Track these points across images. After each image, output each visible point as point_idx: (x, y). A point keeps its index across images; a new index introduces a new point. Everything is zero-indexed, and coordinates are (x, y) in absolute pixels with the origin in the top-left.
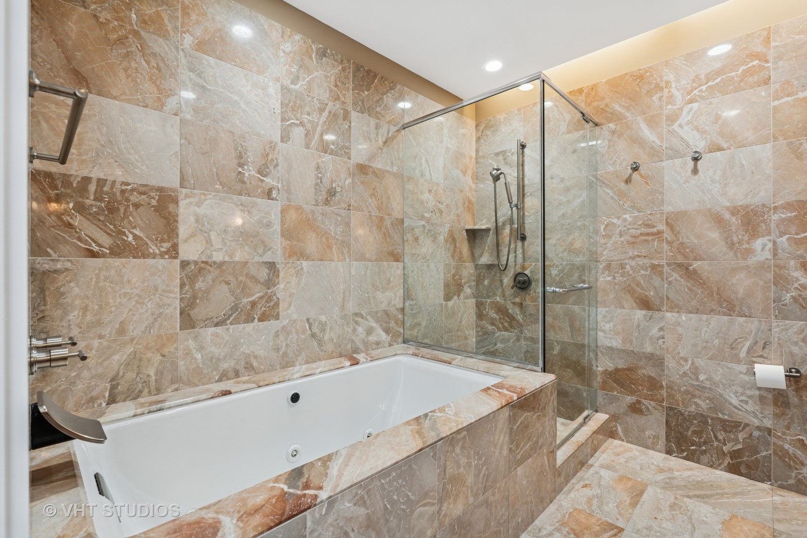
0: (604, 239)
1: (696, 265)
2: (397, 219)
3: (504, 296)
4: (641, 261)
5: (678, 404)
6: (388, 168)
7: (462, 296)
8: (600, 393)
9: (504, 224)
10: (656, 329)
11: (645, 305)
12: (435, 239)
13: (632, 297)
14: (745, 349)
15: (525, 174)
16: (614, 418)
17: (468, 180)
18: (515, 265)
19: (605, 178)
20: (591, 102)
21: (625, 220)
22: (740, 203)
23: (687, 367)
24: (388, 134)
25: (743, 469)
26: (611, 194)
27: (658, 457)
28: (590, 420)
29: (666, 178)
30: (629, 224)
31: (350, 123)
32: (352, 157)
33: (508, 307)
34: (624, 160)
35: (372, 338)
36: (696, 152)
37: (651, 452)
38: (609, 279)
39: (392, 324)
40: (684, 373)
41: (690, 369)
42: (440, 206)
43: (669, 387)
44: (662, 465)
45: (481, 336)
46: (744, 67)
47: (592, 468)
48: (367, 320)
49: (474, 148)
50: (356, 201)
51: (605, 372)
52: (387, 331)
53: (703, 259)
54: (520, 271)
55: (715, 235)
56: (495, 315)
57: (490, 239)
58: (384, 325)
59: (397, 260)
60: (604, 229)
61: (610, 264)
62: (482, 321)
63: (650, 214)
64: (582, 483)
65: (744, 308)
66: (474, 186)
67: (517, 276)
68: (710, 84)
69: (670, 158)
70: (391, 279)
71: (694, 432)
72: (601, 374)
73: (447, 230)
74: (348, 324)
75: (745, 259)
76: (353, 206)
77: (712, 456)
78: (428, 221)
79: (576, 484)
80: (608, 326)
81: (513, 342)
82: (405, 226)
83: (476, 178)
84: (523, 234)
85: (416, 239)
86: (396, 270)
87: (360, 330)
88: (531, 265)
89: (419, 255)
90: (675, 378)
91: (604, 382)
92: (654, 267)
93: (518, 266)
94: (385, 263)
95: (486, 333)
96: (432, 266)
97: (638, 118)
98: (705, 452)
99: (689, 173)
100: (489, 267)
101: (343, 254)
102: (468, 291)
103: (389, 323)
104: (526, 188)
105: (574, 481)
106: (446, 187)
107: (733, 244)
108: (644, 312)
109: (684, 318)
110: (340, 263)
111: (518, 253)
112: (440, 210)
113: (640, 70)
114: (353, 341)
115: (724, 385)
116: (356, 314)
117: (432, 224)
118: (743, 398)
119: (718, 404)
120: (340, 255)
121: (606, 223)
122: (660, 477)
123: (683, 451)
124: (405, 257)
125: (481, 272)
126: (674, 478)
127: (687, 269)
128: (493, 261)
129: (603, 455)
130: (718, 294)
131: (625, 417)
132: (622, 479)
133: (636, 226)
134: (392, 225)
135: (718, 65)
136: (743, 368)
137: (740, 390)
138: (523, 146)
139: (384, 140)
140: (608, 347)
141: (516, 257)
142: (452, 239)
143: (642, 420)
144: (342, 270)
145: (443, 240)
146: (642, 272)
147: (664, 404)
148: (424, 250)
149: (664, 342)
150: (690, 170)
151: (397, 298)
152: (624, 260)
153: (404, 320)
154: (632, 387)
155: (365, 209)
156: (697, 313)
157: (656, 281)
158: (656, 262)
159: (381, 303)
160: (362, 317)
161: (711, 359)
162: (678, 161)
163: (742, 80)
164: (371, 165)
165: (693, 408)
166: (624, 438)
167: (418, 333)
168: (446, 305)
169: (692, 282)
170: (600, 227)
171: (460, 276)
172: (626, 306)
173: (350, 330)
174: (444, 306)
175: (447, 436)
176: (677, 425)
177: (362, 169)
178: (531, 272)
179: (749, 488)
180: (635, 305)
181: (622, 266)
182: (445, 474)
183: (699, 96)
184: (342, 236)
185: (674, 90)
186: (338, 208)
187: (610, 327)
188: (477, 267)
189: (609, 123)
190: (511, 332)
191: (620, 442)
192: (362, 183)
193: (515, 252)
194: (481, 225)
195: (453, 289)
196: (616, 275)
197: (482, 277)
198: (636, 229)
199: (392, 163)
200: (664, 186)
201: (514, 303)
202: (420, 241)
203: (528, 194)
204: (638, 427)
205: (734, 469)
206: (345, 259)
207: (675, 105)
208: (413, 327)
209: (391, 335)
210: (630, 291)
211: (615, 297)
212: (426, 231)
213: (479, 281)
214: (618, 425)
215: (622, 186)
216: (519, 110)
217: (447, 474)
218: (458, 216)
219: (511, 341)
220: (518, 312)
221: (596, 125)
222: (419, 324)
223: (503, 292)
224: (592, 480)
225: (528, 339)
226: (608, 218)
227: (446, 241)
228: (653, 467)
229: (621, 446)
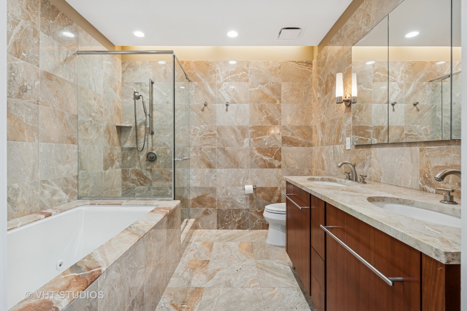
0: (193, 136)
1: (227, 148)
2: (73, 115)
3: (140, 166)
4: (208, 147)
5: (221, 207)
6: (67, 79)
7: (114, 167)
8: (191, 209)
9: (141, 124)
10: (214, 176)
11: (209, 166)
12: (98, 131)
13: (204, 163)
14: (242, 181)
15: (153, 98)
16: (197, 220)
17: (117, 96)
18: (148, 148)
19: (193, 107)
20: (187, 69)
21: (201, 128)
22: (240, 125)
23: (224, 191)
24: (67, 56)
25: (241, 227)
26: (196, 115)
27: (215, 231)
28: (188, 223)
29: (217, 111)
30: (203, 130)
31: (39, 40)
32: (40, 65)
33: (143, 172)
34: (201, 100)
35: (56, 198)
36: (227, 102)
37: (212, 230)
38: (195, 155)
39: (70, 187)
40: (223, 193)
41: (225, 191)
42: (101, 109)
43: (218, 201)
44: (217, 234)
45: (125, 190)
46: (242, 73)
47: (192, 243)
48: (52, 185)
49: (121, 76)
50: (43, 99)
51: (194, 199)
52: (66, 192)
53: (230, 146)
54: (150, 151)
55: (233, 137)
56: (135, 177)
57: (132, 132)
58: (65, 188)
59: (73, 143)
60: (193, 131)
61: (195, 148)
62: (126, 182)
63: (211, 126)
64: (189, 250)
65: (241, 165)
66: (120, 100)
67: (148, 154)
68: (232, 76)
69: (218, 103)
70: (70, 155)
71: (227, 217)
72: (192, 200)
73: (105, 125)
74: (37, 189)
75: (242, 146)
76: (41, 102)
77: (232, 225)
78: (94, 118)
79: (187, 251)
80: (194, 177)
81: (146, 191)
82: (79, 120)
83: (122, 95)
84: (152, 131)
85: (86, 130)
86: (73, 149)
87: (46, 192)
88: (156, 148)
89: (88, 140)
90: (220, 196)
91: (193, 204)
92: (213, 149)
93: (149, 149)
94: (65, 145)
95: (129, 188)
96: (96, 147)
97: (207, 82)
98: (230, 224)
99: (225, 110)
100: (131, 149)
101: (33, 136)
102: (117, 164)
103: (68, 186)
104: (154, 106)
105: (186, 250)
106: (105, 98)
107: (238, 140)
108: (209, 169)
109: (223, 171)
110: (31, 143)
111: (149, 141)
112: (101, 112)
113: (208, 61)
114: (41, 201)
115: (236, 196)
116: (44, 181)
117: (96, 121)
118: (241, 199)
119: (234, 203)
120: (31, 137)
121: (193, 128)
122: (217, 238)
123: (223, 226)
124: (79, 141)
125: (125, 152)
126: (221, 237)
127: (224, 150)
128: (133, 146)
129: (195, 237)
130: (234, 160)
131: (202, 218)
132: (204, 243)
133: (206, 131)
134: (70, 118)
135: (234, 69)
136: (241, 188)
137: (240, 196)
138: (152, 83)
139: (65, 59)
140: (195, 187)
141: (148, 143)
142: (108, 130)
143: (208, 217)
144: (32, 149)
145: (103, 131)
146: (208, 152)
147: (216, 208)
148: (91, 137)
149: (216, 182)
150: (225, 109)
151: (74, 169)
152: (201, 146)
153: (78, 184)
154: (204, 204)
155: (50, 105)
156: (227, 168)
157: (214, 156)
158: (213, 147)
159: (62, 172)
160: (48, 183)
161: (232, 186)
162: (221, 105)
163: (241, 78)
164: (55, 74)
165: (226, 208)
166: (201, 228)
167: (87, 192)
168: (105, 173)
169: (226, 156)
170: (191, 130)
171: (113, 154)
172: (202, 167)
173: (39, 193)
174: (103, 173)
175: (148, 232)
176: (221, 216)
177: (48, 76)
178: (157, 152)
179: (243, 233)
180: (205, 166)
181: (200, 149)
182: (147, 252)
183: (228, 79)
184: (32, 123)
185: (220, 75)
186: (29, 102)
187: (195, 178)
188: (122, 149)
189: (195, 81)
190: (145, 186)
191: (200, 230)
192: (48, 86)
193: (147, 141)
194: (126, 124)
195: (109, 162)
196: (198, 153)
197: (126, 155)
198: (206, 132)
199: (70, 76)
200: (216, 115)
201: (146, 170)
202: (89, 131)
203: (155, 109)
204: (207, 221)
205: (239, 228)
206: (34, 140)
207: (220, 81)
208: (84, 188)
209: (69, 194)
210: (203, 160)
211: (197, 163)
212: (93, 124)
213: (124, 157)
214: (199, 222)
215: (200, 112)
216: (150, 62)
217: (148, 252)
218: (112, 117)
219: (145, 191)
220: (149, 174)
221: (190, 81)
222: (88, 186)
223: (140, 163)
224: (193, 248)
225: (155, 188)
226: (195, 126)
227: (105, 132)
228: (214, 235)
229: (200, 231)
